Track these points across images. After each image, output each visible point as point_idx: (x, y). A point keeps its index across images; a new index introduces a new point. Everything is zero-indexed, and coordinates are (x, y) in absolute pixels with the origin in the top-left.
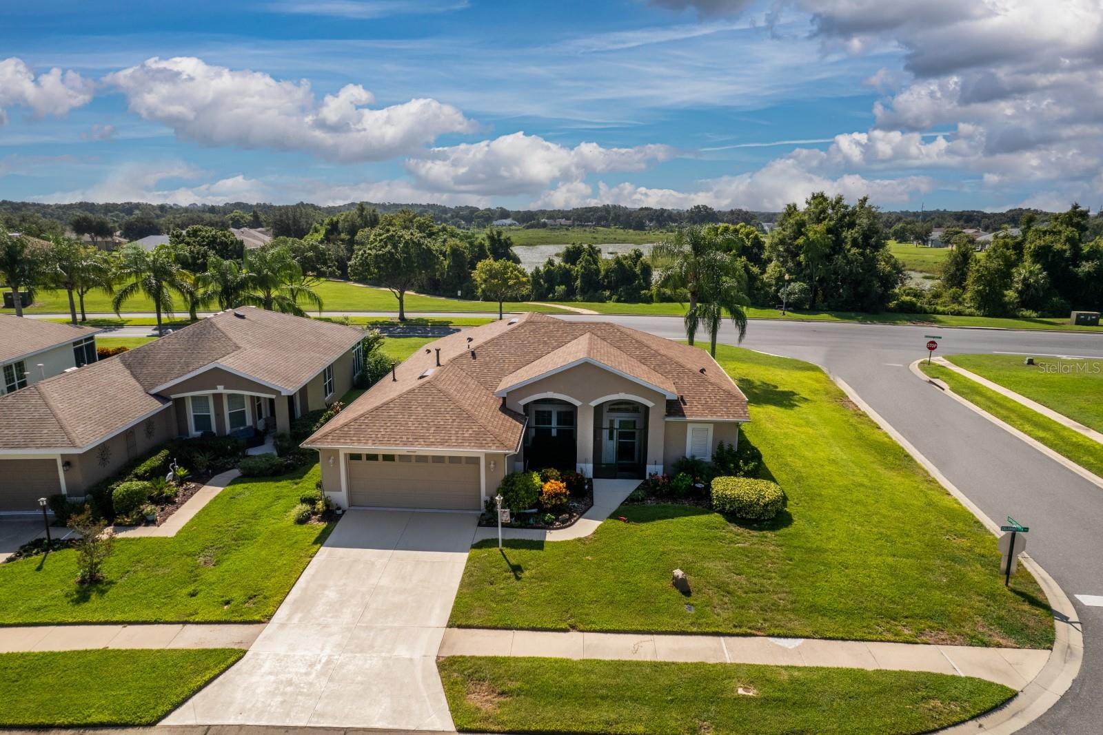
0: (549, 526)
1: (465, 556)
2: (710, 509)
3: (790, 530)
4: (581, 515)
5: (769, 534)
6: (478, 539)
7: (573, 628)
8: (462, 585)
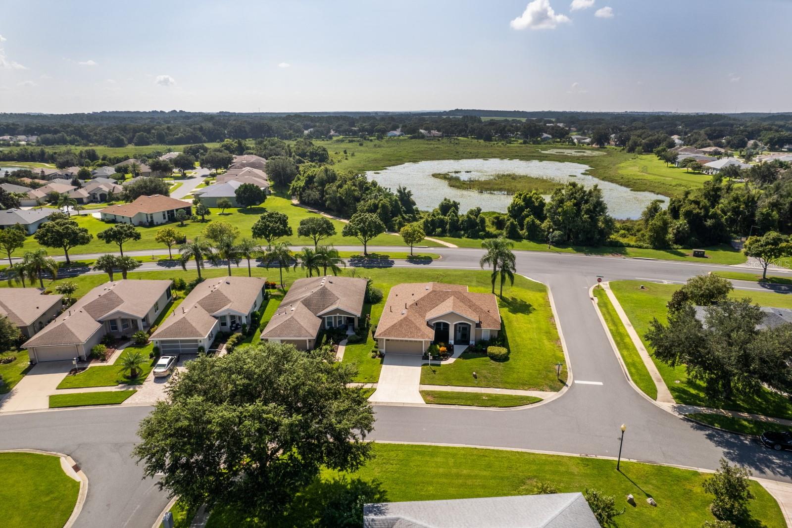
0: (442, 360)
1: (420, 368)
2: (486, 356)
3: (508, 362)
4: (450, 357)
5: (501, 363)
6: (423, 363)
7: (449, 385)
8: (421, 375)
